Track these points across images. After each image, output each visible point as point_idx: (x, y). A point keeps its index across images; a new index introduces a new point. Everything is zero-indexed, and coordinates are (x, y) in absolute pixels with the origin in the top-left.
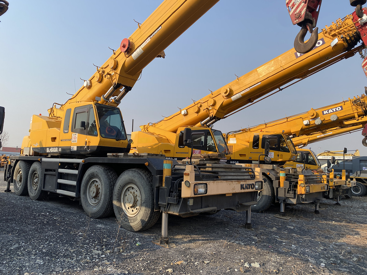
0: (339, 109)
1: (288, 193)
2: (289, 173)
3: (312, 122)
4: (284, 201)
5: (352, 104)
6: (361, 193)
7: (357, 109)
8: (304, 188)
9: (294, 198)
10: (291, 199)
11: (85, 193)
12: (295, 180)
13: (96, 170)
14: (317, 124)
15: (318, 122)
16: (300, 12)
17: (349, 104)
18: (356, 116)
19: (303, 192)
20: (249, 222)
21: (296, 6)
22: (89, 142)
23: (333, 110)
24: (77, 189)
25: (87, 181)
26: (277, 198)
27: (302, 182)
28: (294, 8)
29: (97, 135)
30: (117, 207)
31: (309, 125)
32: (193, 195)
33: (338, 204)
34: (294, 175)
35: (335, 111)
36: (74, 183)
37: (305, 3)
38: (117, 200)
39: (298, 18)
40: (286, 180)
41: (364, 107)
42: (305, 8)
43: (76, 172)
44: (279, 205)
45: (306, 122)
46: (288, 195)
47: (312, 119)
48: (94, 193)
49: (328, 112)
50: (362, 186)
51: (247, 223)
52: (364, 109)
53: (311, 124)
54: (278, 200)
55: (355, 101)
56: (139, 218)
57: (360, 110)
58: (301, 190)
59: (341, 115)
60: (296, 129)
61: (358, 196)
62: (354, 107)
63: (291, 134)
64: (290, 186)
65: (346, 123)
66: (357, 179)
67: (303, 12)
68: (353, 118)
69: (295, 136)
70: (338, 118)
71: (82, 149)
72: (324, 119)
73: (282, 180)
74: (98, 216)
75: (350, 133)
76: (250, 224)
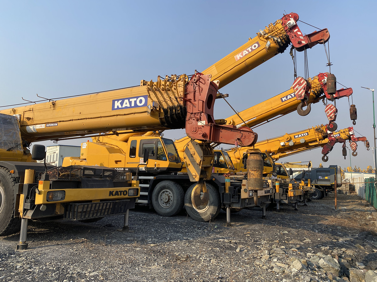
0: (306, 134)
1: (282, 196)
2: (281, 182)
3: (287, 144)
4: (280, 202)
5: (315, 131)
6: (318, 197)
7: (318, 135)
8: (292, 192)
9: (286, 199)
10: (284, 200)
11: (157, 200)
12: (286, 187)
13: (167, 184)
14: (290, 145)
15: (291, 144)
16: (302, 93)
17: (312, 131)
18: (318, 140)
19: (292, 195)
20: (264, 215)
21: (299, 90)
22: (158, 164)
23: (302, 135)
24: (149, 198)
25: (159, 192)
26: (275, 200)
27: (292, 188)
28: (298, 91)
29: (166, 160)
30: (189, 207)
31: (285, 145)
32: (248, 197)
33: (305, 205)
34: (284, 184)
35: (303, 136)
36: (146, 194)
37: (304, 90)
38: (189, 203)
39: (300, 97)
40: (280, 187)
41: (323, 134)
42: (304, 93)
43: (148, 186)
44: (276, 205)
45: (282, 144)
46: (282, 198)
47: (287, 141)
48: (166, 199)
49: (298, 136)
50: (318, 192)
51: (263, 216)
52: (323, 135)
53: (286, 145)
54: (275, 201)
55: (317, 130)
56: (209, 213)
57: (320, 136)
58: (291, 194)
59: (308, 139)
60: (274, 148)
61: (317, 199)
62: (316, 133)
63: (271, 152)
64: (283, 191)
65: (310, 144)
66: (316, 186)
67: (303, 94)
68: (316, 141)
69: (274, 154)
70: (305, 141)
71: (152, 170)
72: (296, 142)
73: (277, 188)
74: (171, 215)
75: (310, 150)
76: (265, 216)
